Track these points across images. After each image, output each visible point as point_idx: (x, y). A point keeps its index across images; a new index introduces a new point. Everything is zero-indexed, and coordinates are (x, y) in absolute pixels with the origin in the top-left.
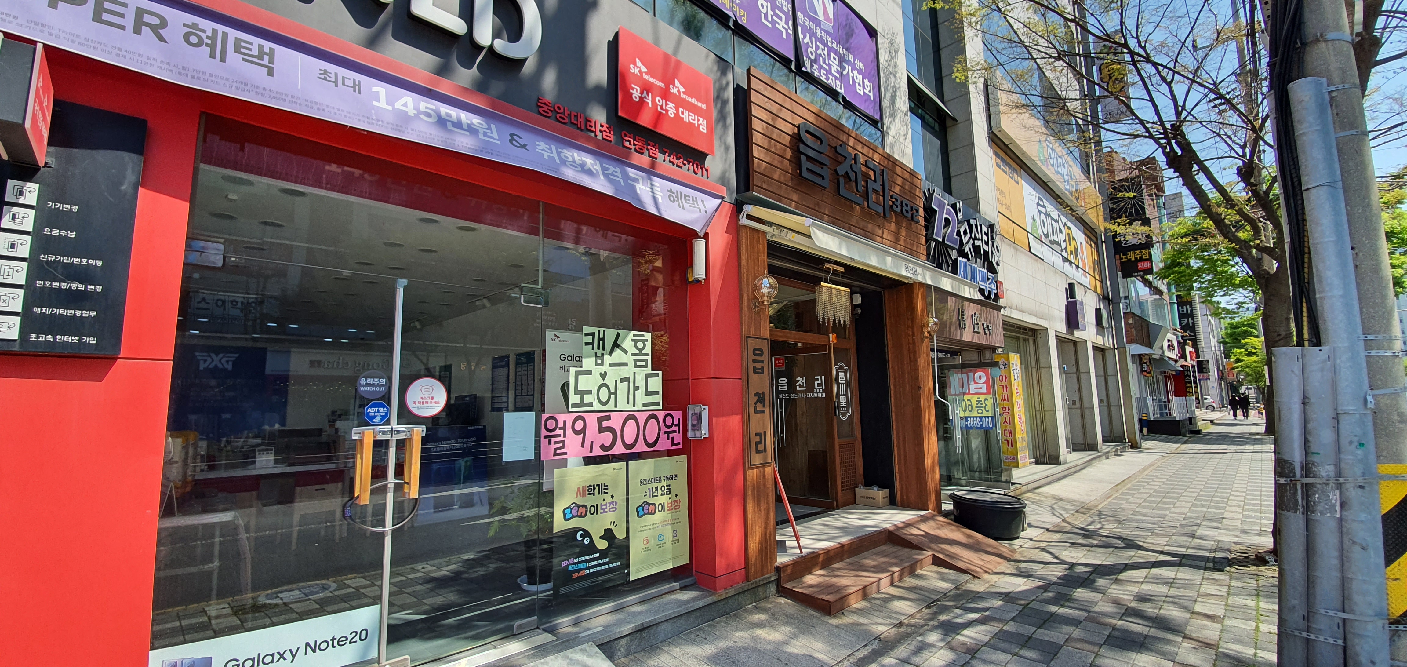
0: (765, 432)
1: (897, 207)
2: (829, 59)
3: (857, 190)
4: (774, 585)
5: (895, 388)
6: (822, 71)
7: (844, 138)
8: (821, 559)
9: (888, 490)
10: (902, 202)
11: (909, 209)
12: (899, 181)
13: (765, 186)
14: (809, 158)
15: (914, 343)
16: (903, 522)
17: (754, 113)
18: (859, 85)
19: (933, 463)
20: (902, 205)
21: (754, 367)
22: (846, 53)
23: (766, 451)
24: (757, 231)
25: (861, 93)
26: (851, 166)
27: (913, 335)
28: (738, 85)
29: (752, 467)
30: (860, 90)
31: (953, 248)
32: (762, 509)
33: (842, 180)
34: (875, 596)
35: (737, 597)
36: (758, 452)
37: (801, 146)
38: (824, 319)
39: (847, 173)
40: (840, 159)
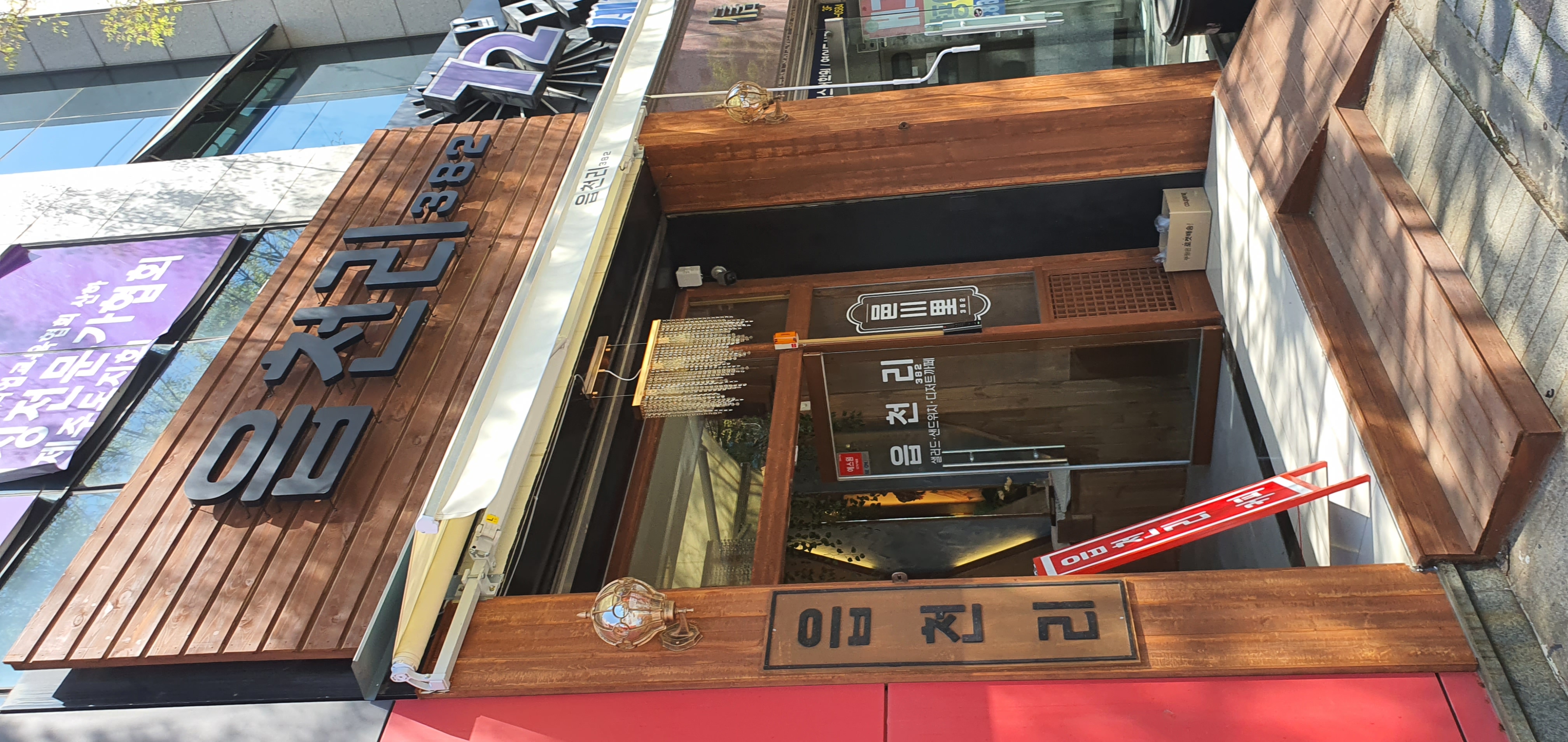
0: (1037, 606)
1: (444, 199)
2: (54, 383)
3: (389, 316)
4: (1473, 575)
5: (905, 183)
6: (83, 404)
7: (251, 354)
8: (1380, 421)
9: (1166, 192)
10: (435, 185)
11: (452, 166)
12: (382, 190)
13: (344, 615)
14: (285, 470)
15: (793, 142)
16: (1251, 169)
17: (135, 652)
18: (138, 294)
19: (1091, 85)
20: (442, 186)
21: (851, 642)
22: (51, 332)
23: (1089, 604)
24: (472, 628)
25: (162, 287)
26: (324, 335)
27: (772, 144)
28: (56, 696)
29: (1139, 651)
30: (152, 294)
31: (565, 40)
32: (1257, 614)
33: (359, 365)
34: (1478, 285)
35: (1531, 710)
36: (1093, 633)
37: (246, 496)
38: (728, 394)
39: (338, 349)
40: (301, 364)
